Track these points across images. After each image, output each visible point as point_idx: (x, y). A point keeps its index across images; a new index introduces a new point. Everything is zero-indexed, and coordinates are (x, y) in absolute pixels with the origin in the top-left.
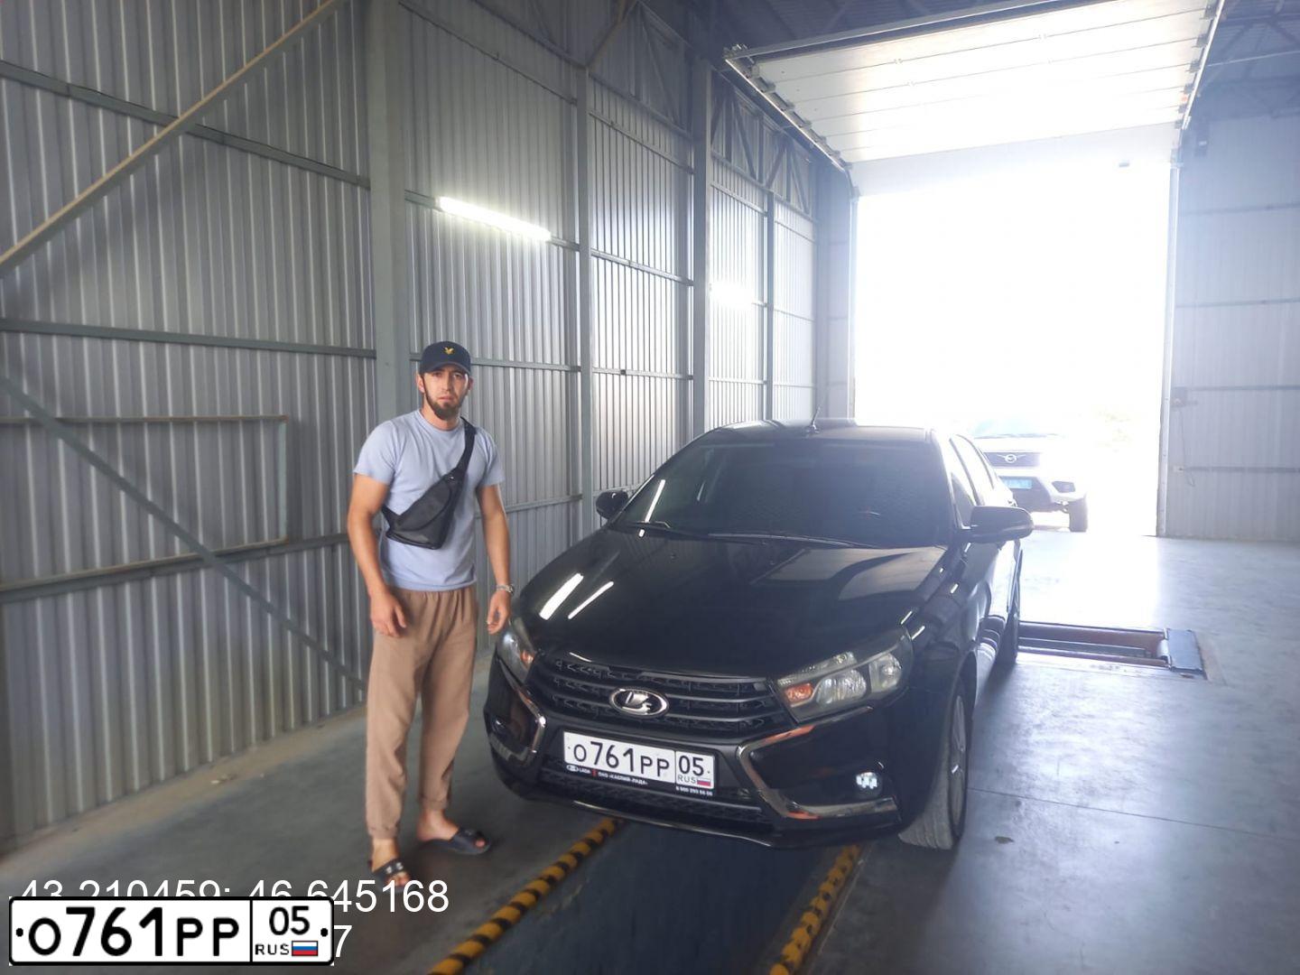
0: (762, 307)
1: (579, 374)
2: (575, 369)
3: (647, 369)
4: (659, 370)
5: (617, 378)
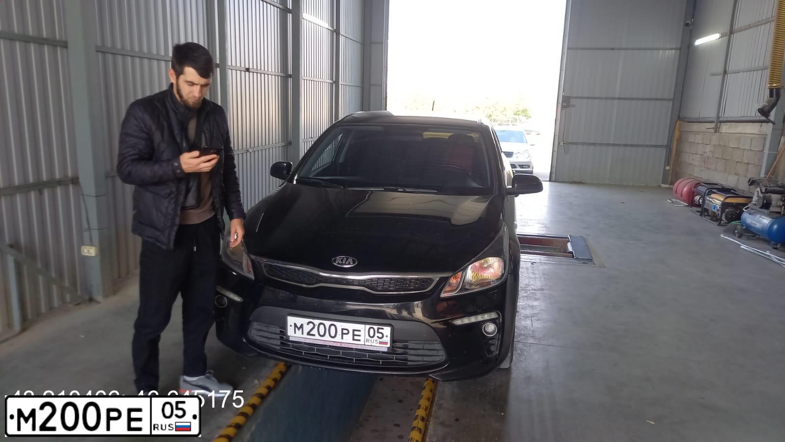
0: (333, 32)
3: (263, 69)
4: (270, 70)
5: (243, 73)
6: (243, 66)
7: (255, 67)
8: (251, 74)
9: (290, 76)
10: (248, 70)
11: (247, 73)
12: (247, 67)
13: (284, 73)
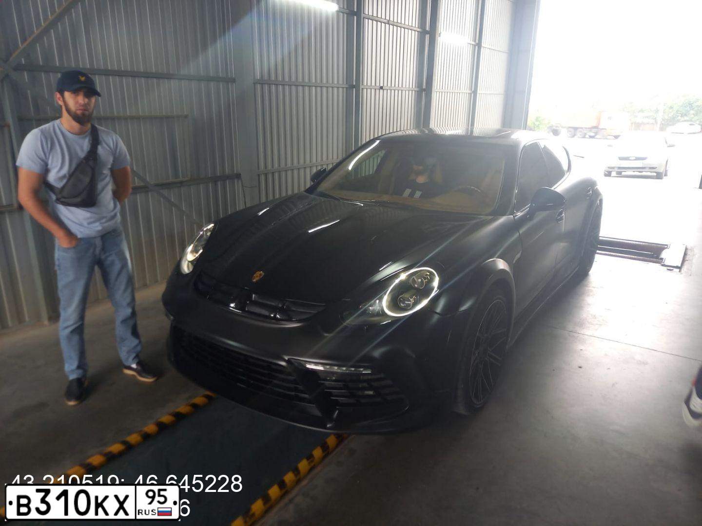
0: (475, 46)
1: (354, 89)
2: (352, 87)
3: (397, 86)
4: (404, 86)
5: (377, 91)
6: (378, 85)
7: (389, 85)
8: (385, 91)
9: (424, 90)
10: (381, 88)
11: (381, 91)
12: (382, 85)
13: (418, 87)
